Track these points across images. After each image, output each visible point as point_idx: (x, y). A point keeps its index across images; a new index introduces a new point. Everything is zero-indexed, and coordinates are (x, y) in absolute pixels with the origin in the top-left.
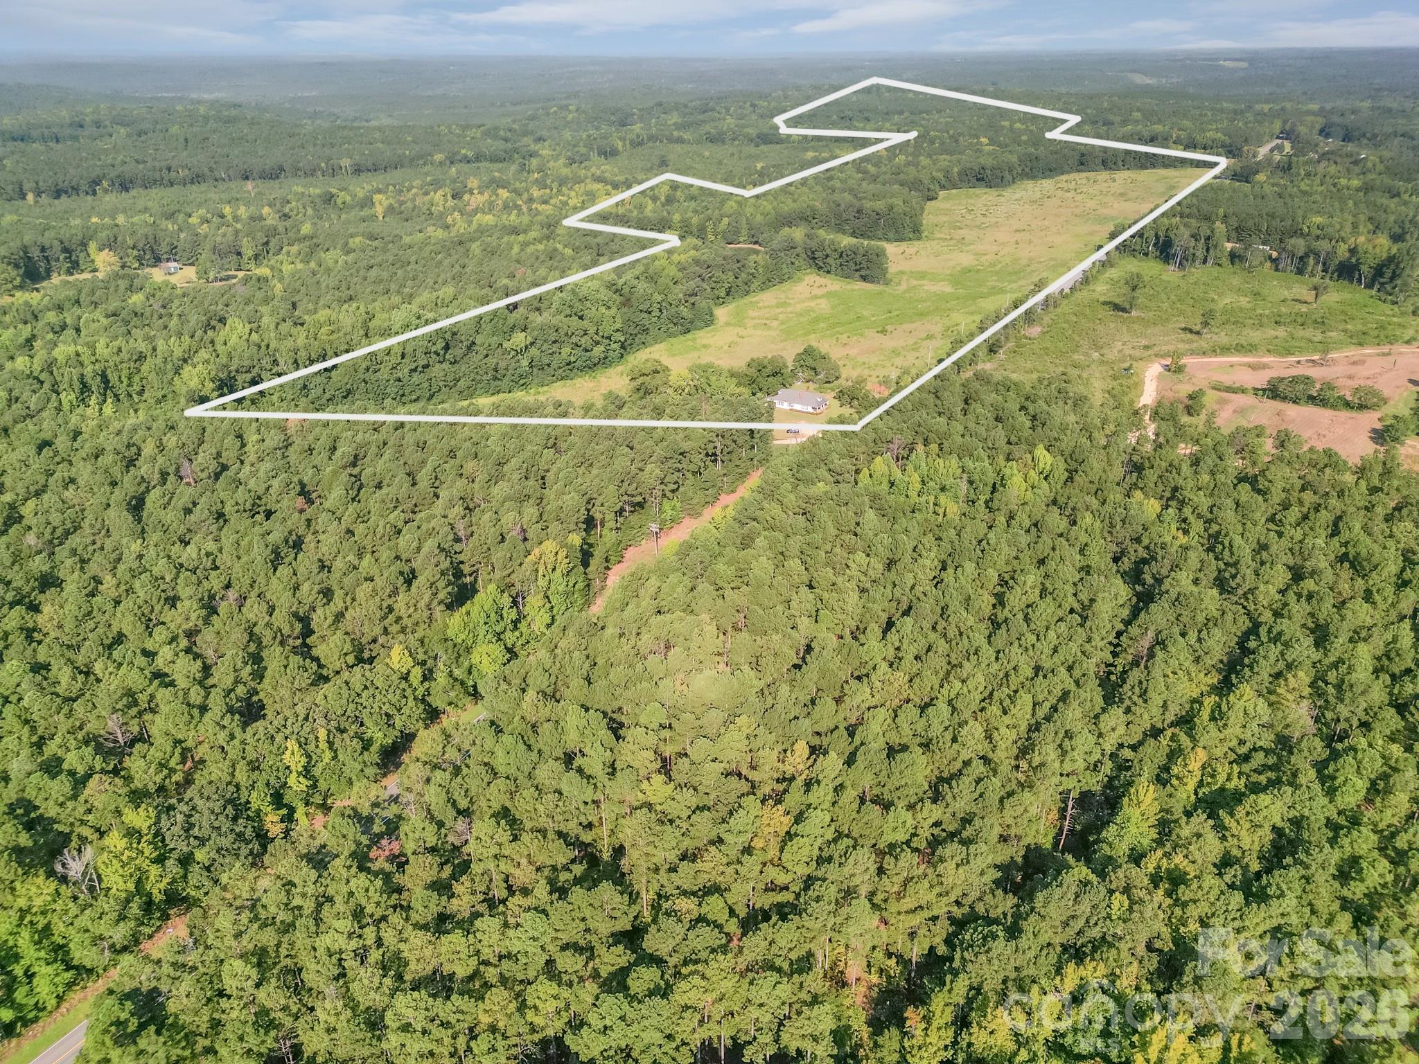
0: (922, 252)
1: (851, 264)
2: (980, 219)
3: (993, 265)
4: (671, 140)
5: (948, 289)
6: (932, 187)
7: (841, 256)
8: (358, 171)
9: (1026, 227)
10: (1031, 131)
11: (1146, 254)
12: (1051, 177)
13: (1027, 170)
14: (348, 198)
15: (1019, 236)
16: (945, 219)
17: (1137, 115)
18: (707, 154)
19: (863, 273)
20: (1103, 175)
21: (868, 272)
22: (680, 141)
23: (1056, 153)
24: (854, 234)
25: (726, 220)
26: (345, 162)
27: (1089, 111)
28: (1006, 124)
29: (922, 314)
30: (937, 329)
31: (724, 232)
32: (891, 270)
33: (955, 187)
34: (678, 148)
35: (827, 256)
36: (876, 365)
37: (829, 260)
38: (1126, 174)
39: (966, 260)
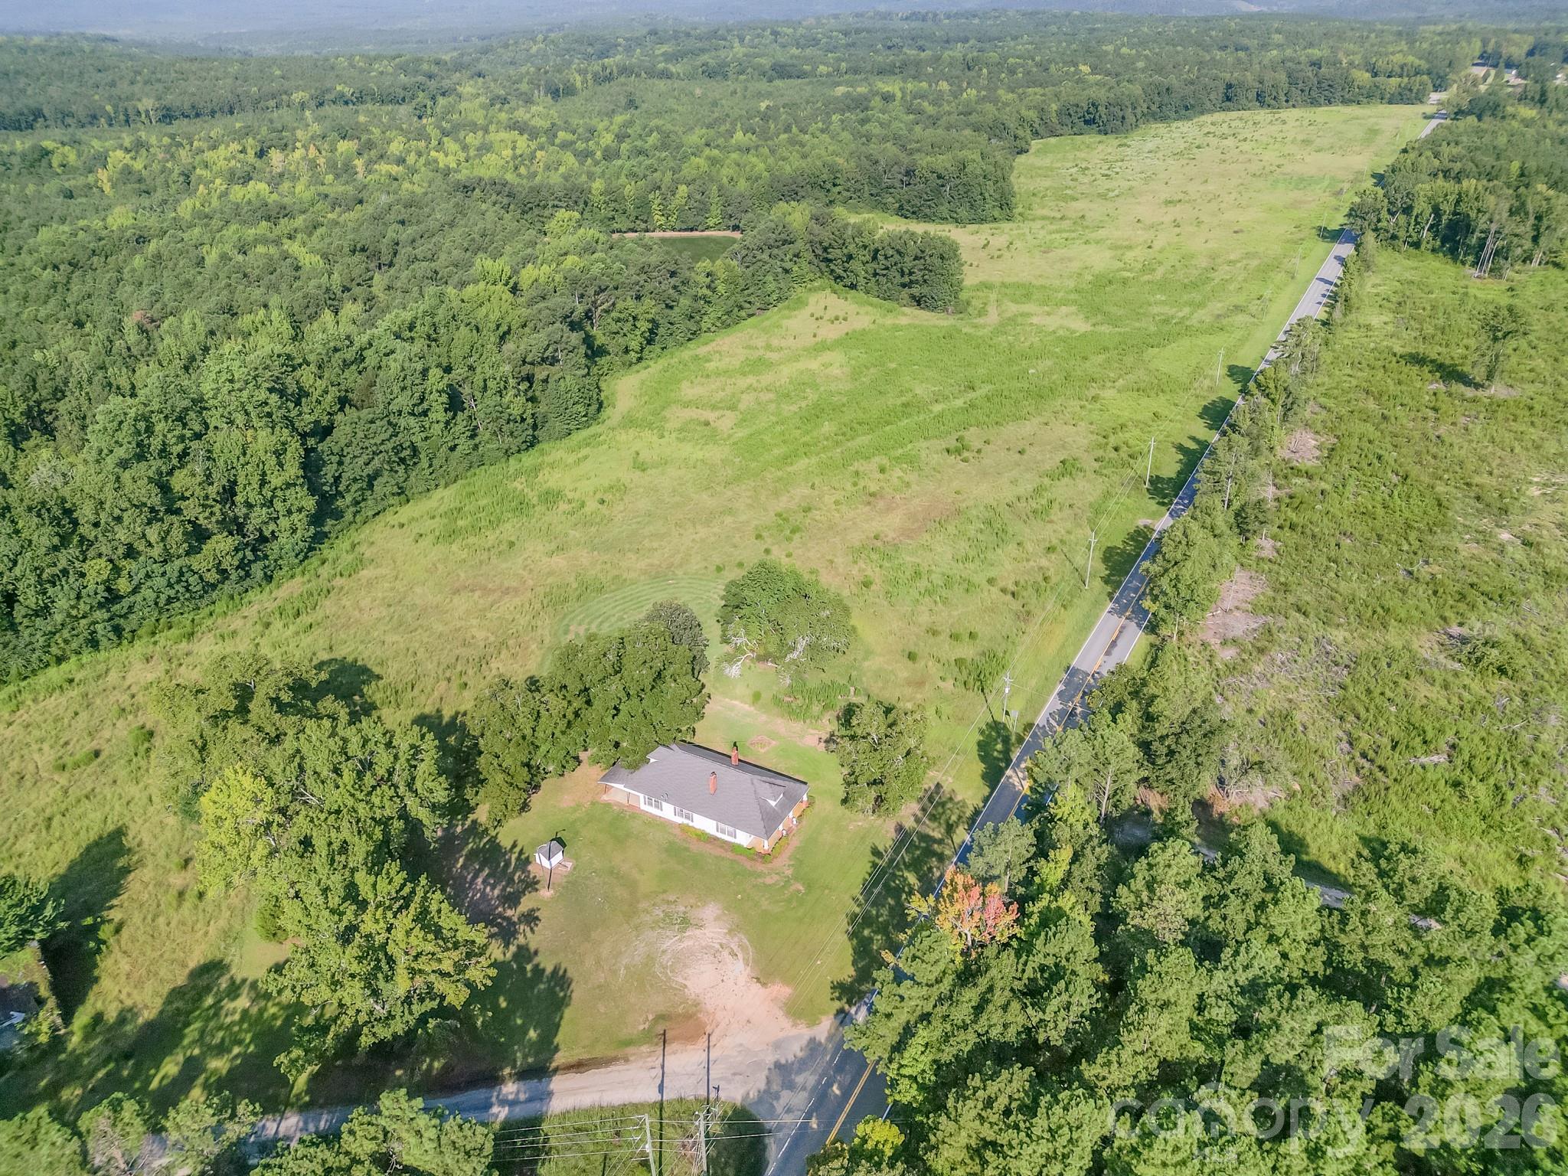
0: (1018, 244)
1: (894, 273)
2: (1104, 185)
3: (1147, 268)
4: (652, 73)
5: (1080, 325)
6: (1020, 133)
7: (874, 258)
8: (167, 116)
9: (1181, 196)
10: (1146, 56)
11: (1416, 245)
12: (1189, 119)
13: (1154, 108)
14: (72, 157)
15: (1175, 212)
16: (1047, 183)
17: (1278, 38)
18: (698, 92)
19: (916, 290)
20: (1262, 115)
21: (925, 290)
22: (666, 75)
23: (1192, 83)
24: (901, 212)
25: (683, 189)
26: (147, 104)
27: (1213, 33)
28: (1110, 48)
29: (1040, 395)
30: (1079, 439)
31: (680, 210)
32: (967, 283)
33: (1053, 133)
34: (661, 85)
35: (850, 257)
36: (948, 582)
37: (855, 265)
38: (1296, 113)
39: (1100, 260)
